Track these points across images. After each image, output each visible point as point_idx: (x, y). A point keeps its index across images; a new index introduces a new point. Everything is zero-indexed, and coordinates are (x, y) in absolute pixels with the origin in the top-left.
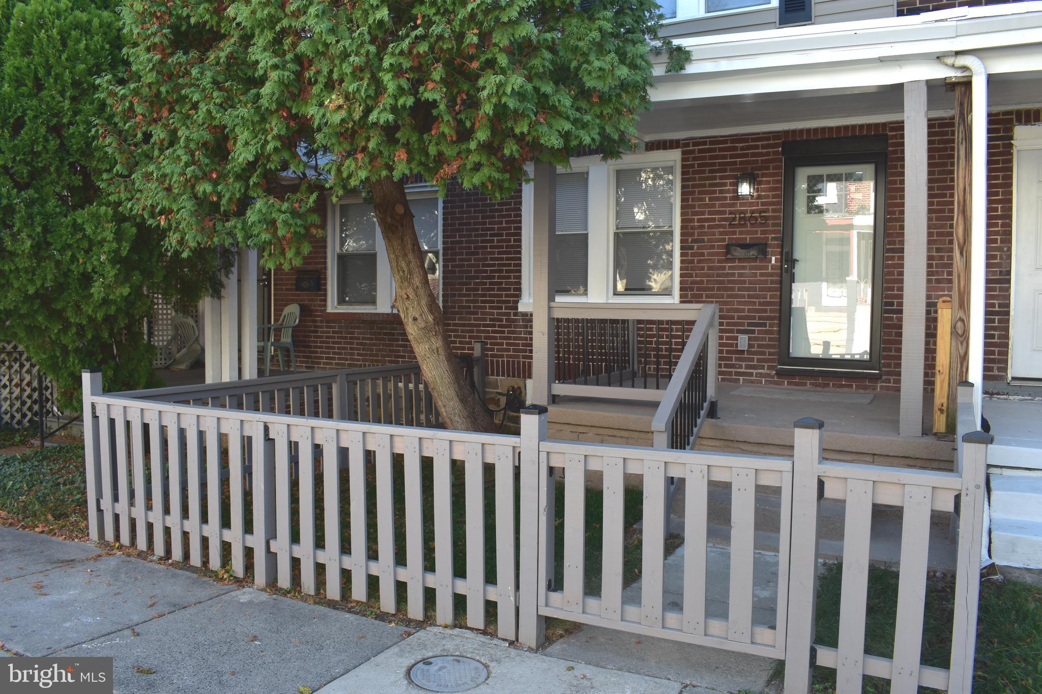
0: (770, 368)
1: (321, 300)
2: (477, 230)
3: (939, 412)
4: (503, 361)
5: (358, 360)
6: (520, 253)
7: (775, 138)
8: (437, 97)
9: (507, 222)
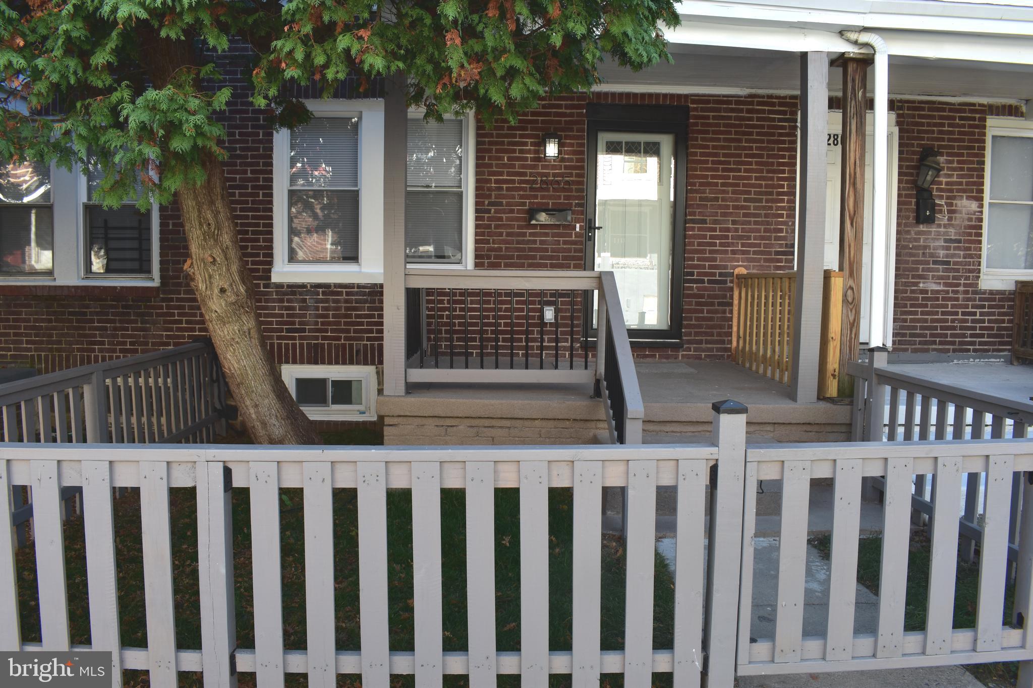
0: (573, 341)
3: (832, 378)
5: (29, 350)
6: (271, 210)
7: (579, 99)
9: (252, 172)
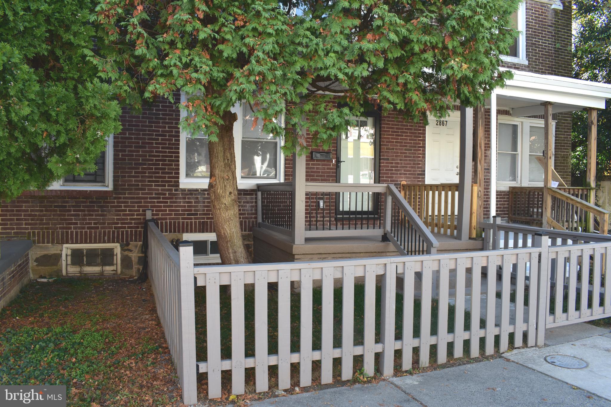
0: (331, 217)
2: (145, 130)
3: (474, 229)
4: (166, 223)
9: (169, 127)
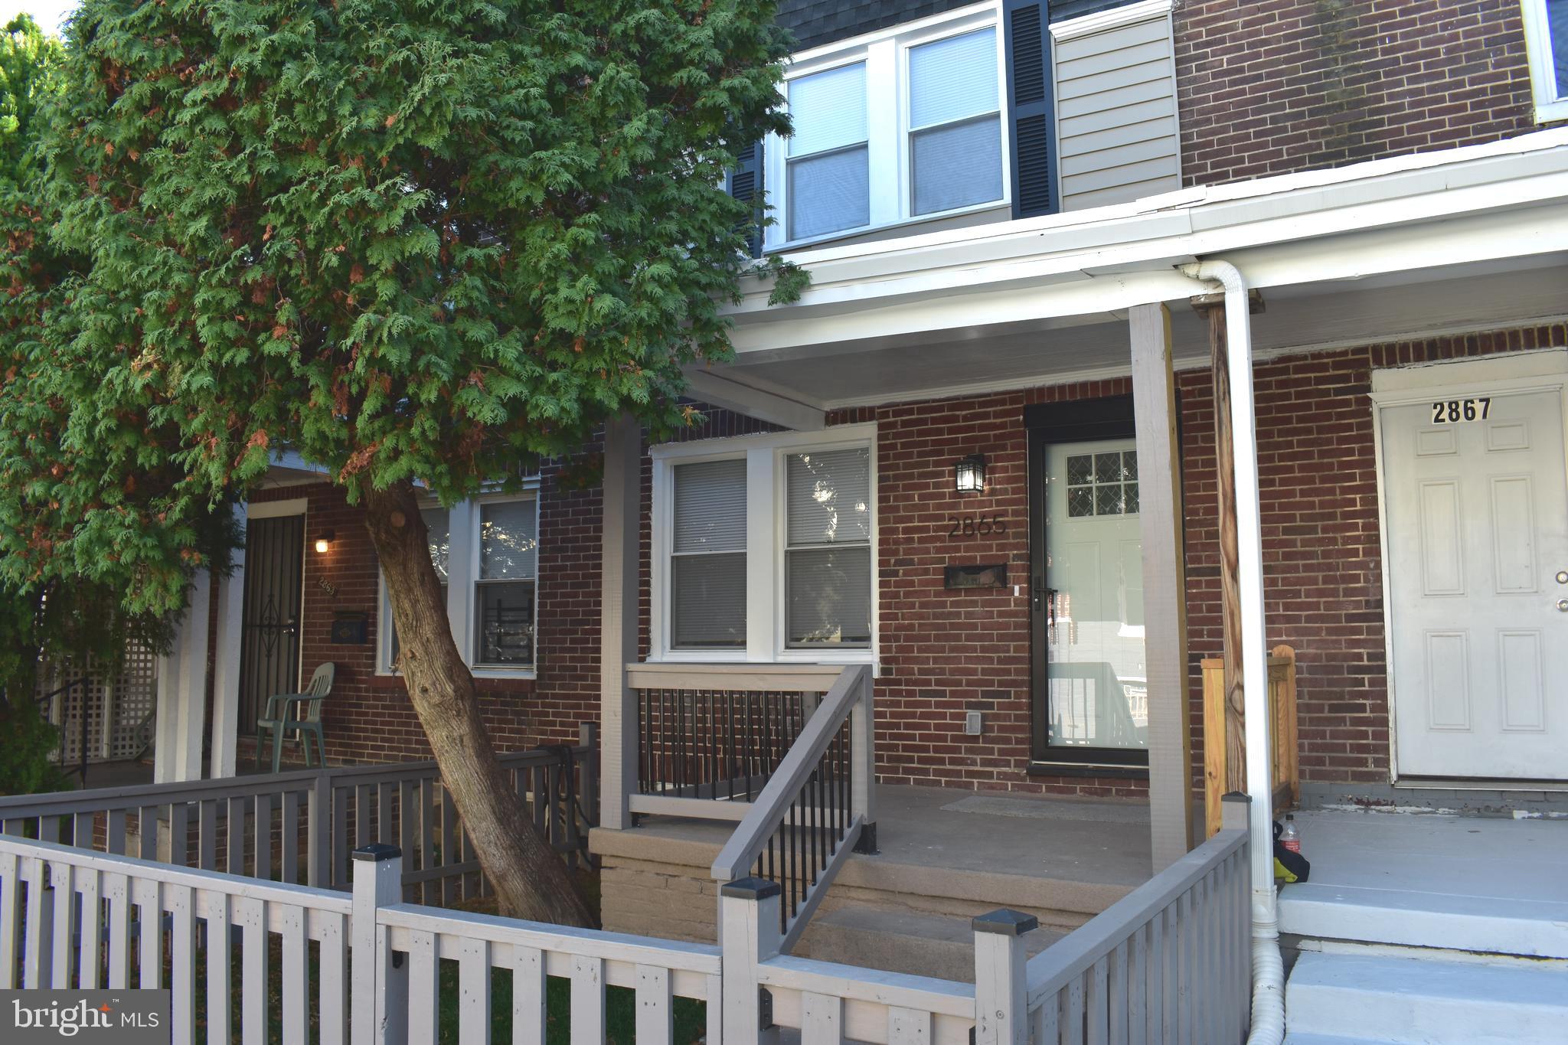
0: (1018, 764)
1: (367, 657)
6: (648, 583)
7: (1013, 401)
8: (284, 349)
